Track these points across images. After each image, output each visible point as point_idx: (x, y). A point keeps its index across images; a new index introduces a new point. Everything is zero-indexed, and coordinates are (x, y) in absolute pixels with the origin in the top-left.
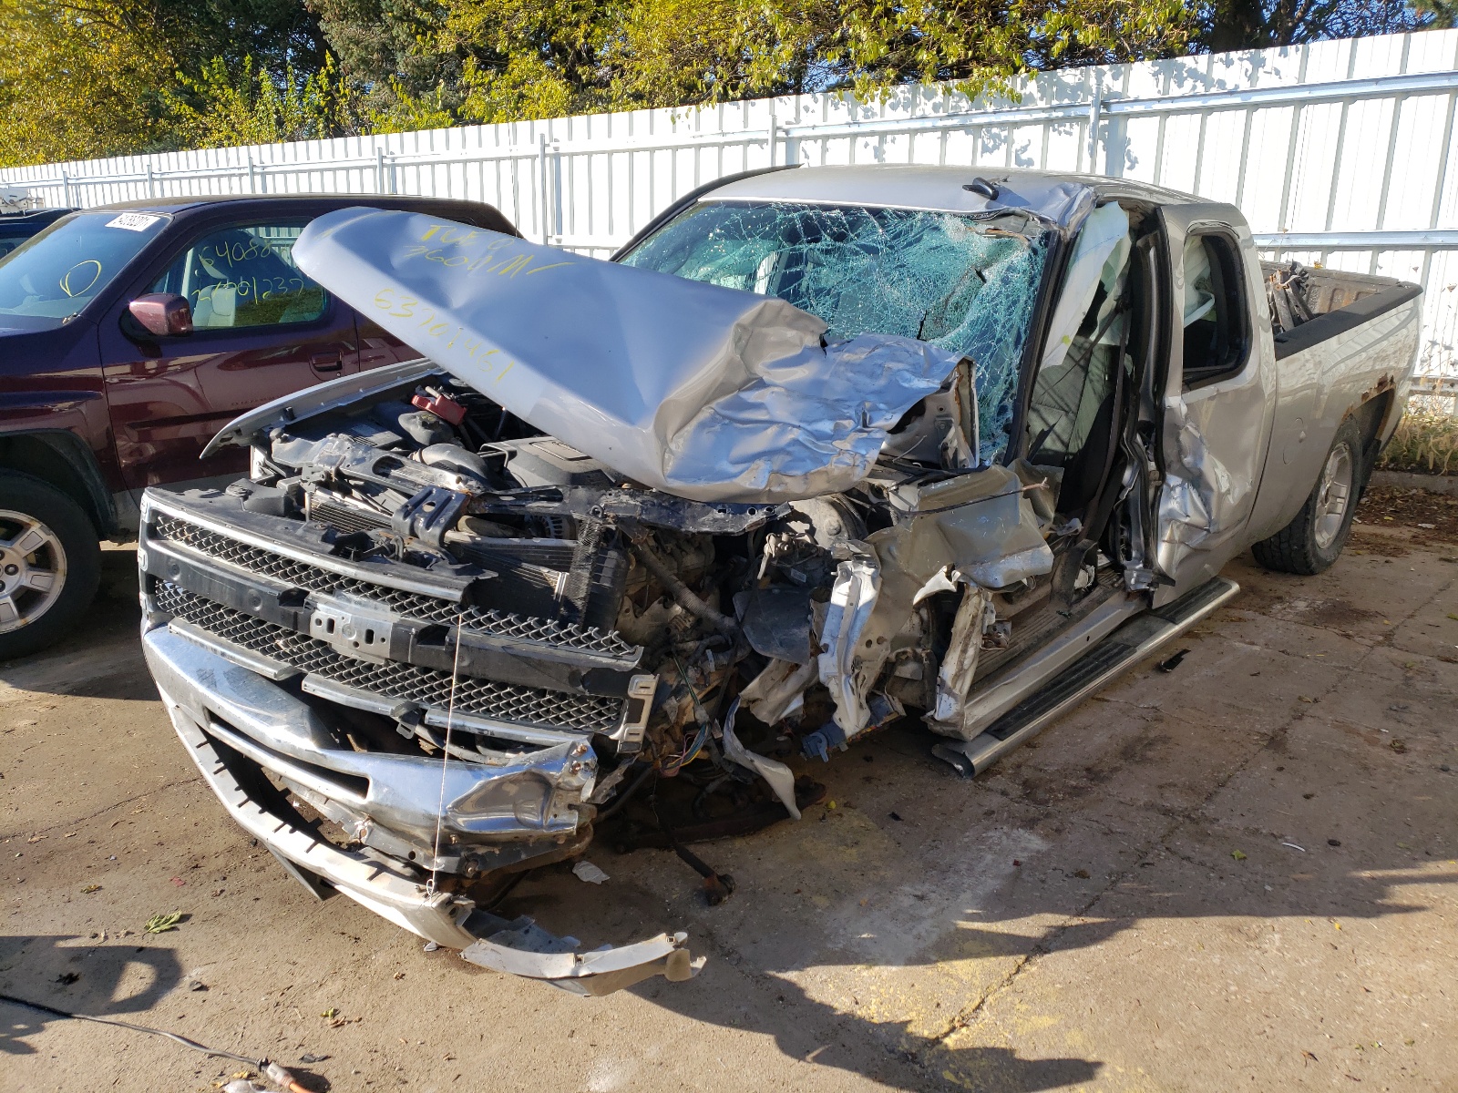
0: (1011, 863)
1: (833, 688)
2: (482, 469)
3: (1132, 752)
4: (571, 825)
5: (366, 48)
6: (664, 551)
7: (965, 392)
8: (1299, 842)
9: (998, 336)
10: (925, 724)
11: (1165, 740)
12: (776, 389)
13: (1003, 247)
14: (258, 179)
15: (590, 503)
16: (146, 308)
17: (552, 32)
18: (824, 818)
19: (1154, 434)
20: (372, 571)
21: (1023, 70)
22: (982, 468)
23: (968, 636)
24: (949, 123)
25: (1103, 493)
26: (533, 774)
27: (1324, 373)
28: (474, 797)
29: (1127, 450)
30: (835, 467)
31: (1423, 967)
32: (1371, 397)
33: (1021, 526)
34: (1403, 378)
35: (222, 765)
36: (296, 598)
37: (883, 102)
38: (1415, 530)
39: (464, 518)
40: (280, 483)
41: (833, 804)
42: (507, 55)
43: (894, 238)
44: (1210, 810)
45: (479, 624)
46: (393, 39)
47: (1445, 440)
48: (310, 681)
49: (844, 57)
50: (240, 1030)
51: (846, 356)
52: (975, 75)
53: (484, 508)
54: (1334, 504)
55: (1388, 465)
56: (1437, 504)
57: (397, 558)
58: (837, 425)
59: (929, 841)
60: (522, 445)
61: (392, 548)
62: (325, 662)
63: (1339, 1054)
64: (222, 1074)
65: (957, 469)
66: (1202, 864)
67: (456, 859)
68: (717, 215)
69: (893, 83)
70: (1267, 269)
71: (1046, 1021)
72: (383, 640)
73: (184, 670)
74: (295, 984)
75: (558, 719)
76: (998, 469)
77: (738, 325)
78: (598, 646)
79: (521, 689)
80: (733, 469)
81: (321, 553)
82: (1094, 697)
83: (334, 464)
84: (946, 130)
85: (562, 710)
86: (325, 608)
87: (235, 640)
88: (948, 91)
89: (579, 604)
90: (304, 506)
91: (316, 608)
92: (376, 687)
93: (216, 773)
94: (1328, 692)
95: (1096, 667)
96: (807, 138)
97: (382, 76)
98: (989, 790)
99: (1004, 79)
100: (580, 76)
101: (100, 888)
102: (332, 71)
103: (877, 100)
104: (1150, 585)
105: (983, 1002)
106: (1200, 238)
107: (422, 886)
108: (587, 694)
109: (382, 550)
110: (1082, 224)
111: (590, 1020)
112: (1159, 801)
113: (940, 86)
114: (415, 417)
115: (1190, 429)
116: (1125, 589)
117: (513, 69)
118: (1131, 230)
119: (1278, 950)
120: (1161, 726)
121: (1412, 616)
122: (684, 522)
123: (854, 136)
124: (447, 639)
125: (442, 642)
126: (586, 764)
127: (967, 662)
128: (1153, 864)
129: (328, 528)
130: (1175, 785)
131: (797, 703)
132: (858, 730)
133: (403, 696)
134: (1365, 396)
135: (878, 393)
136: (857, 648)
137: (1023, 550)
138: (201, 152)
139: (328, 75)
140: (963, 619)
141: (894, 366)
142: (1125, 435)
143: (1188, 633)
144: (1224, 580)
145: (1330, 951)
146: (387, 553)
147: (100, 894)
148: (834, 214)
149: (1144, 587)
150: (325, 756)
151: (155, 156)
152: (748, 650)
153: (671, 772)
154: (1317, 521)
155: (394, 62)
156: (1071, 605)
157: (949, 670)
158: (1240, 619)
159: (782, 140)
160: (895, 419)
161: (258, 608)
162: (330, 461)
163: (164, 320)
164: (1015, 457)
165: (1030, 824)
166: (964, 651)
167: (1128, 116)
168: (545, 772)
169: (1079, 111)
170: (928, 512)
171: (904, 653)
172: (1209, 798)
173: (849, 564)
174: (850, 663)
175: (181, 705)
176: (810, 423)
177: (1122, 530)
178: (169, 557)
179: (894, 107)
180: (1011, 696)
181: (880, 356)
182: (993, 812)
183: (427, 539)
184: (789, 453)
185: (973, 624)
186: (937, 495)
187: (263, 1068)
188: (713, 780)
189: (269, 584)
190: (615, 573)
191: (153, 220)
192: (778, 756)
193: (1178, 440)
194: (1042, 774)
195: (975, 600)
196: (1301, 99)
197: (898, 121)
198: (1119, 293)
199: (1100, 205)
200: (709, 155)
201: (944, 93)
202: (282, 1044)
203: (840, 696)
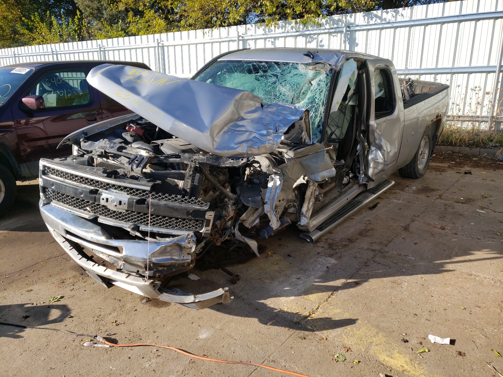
0: (326, 267)
1: (269, 215)
2: (152, 149)
3: (362, 234)
4: (189, 259)
5: (92, 9)
6: (213, 175)
7: (307, 120)
8: (413, 257)
9: (317, 103)
10: (298, 227)
11: (372, 229)
12: (248, 120)
13: (317, 74)
14: (55, 56)
15: (190, 158)
16: (28, 100)
17: (159, 3)
18: (267, 257)
19: (366, 134)
20: (120, 182)
21: (321, 15)
22: (313, 144)
23: (310, 199)
24: (297, 34)
25: (351, 153)
26: (177, 244)
27: (419, 114)
28: (158, 252)
29: (358, 139)
30: (268, 145)
31: (449, 289)
32: (434, 121)
33: (325, 162)
34: (444, 115)
35: (72, 247)
36: (95, 192)
37: (275, 27)
38: (449, 164)
39: (148, 164)
40: (85, 156)
41: (269, 253)
42: (143, 11)
43: (282, 72)
44: (386, 249)
45: (156, 197)
46: (102, 6)
47: (457, 135)
48: (101, 218)
49: (261, 11)
50: (86, 328)
51: (270, 110)
52: (306, 17)
53: (155, 161)
54: (424, 156)
55: (441, 144)
56: (456, 156)
57: (128, 177)
58: (267, 132)
59: (300, 262)
60: (165, 141)
61: (126, 175)
62: (106, 212)
63: (424, 314)
64: (82, 341)
65: (305, 145)
66: (384, 265)
67: (152, 272)
68: (225, 65)
69: (278, 20)
70: (401, 81)
71: (338, 311)
72: (125, 204)
73: (56, 218)
74: (102, 314)
75: (183, 227)
76: (318, 144)
77: (235, 100)
78: (195, 203)
79: (171, 218)
80: (235, 146)
81: (103, 177)
82: (350, 218)
83: (104, 149)
84: (296, 36)
85: (185, 224)
86: (105, 194)
87: (74, 207)
88: (296, 23)
89: (188, 190)
90: (94, 163)
91: (102, 195)
92: (123, 219)
93: (70, 250)
94: (422, 213)
95: (350, 208)
96: (250, 39)
97: (98, 19)
98: (318, 247)
99: (315, 18)
100: (169, 19)
101: (32, 290)
102: (79, 17)
103: (273, 26)
104: (366, 182)
105: (319, 307)
106: (379, 70)
107: (144, 279)
108: (192, 218)
109: (122, 175)
110: (342, 66)
111: (198, 319)
112: (371, 248)
113: (294, 21)
114: (128, 134)
115: (378, 131)
116: (358, 184)
117: (146, 16)
118: (358, 68)
119: (406, 287)
120: (371, 225)
121: (447, 190)
122: (221, 164)
123: (265, 39)
124: (146, 203)
125: (144, 204)
126: (193, 240)
127: (310, 207)
128: (369, 265)
129: (104, 169)
130: (376, 243)
131: (257, 221)
132: (277, 228)
133: (132, 222)
134: (432, 121)
135: (280, 121)
136: (276, 202)
137: (326, 169)
138: (33, 47)
139: (78, 19)
140: (308, 193)
141: (285, 112)
142: (357, 134)
143: (378, 197)
144: (390, 180)
145: (421, 286)
146: (124, 176)
147: (32, 291)
148: (263, 64)
149: (365, 182)
150: (108, 242)
151: (16, 48)
152: (242, 204)
153: (219, 244)
154: (418, 162)
155: (102, 14)
156: (341, 189)
157: (304, 209)
158: (395, 193)
159: (241, 40)
160: (286, 129)
161: (82, 196)
162: (102, 148)
163: (35, 104)
164: (323, 141)
165: (331, 256)
166: (309, 203)
167: (356, 31)
168: (180, 243)
169: (340, 29)
170: (297, 158)
171: (290, 205)
172: (386, 245)
173: (273, 176)
174: (274, 207)
175: (55, 230)
176: (259, 131)
177: (357, 165)
178: (50, 181)
179: (278, 28)
180: (324, 218)
181: (280, 109)
182: (320, 253)
183: (137, 171)
184: (253, 141)
185: (311, 195)
186: (300, 153)
187: (95, 338)
188: (232, 246)
189: (85, 188)
190: (199, 181)
191: (28, 70)
192: (252, 237)
193: (374, 135)
194: (334, 241)
195: (312, 187)
196: (411, 24)
197: (280, 33)
198: (354, 88)
199: (348, 60)
200: (216, 46)
201: (295, 24)
202: (100, 331)
203: (271, 217)
